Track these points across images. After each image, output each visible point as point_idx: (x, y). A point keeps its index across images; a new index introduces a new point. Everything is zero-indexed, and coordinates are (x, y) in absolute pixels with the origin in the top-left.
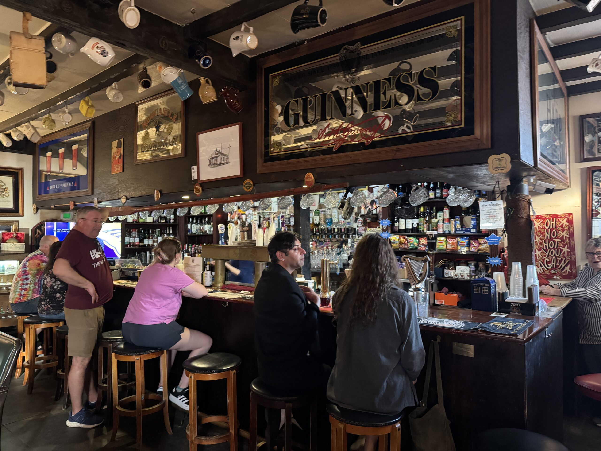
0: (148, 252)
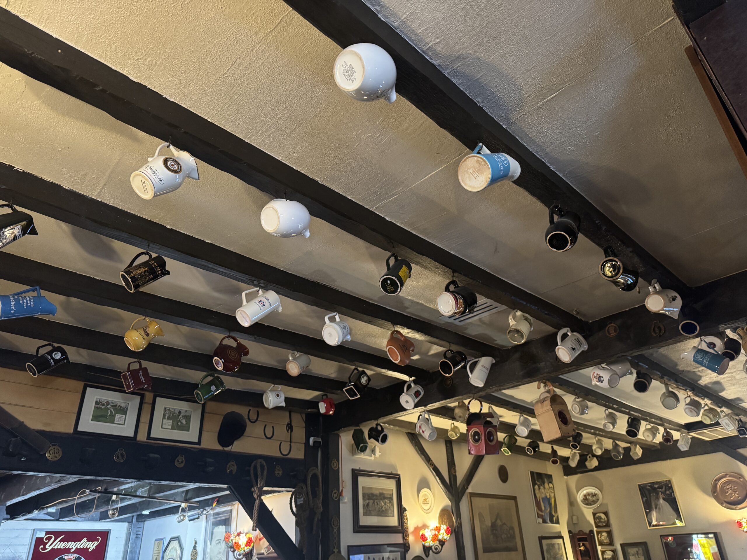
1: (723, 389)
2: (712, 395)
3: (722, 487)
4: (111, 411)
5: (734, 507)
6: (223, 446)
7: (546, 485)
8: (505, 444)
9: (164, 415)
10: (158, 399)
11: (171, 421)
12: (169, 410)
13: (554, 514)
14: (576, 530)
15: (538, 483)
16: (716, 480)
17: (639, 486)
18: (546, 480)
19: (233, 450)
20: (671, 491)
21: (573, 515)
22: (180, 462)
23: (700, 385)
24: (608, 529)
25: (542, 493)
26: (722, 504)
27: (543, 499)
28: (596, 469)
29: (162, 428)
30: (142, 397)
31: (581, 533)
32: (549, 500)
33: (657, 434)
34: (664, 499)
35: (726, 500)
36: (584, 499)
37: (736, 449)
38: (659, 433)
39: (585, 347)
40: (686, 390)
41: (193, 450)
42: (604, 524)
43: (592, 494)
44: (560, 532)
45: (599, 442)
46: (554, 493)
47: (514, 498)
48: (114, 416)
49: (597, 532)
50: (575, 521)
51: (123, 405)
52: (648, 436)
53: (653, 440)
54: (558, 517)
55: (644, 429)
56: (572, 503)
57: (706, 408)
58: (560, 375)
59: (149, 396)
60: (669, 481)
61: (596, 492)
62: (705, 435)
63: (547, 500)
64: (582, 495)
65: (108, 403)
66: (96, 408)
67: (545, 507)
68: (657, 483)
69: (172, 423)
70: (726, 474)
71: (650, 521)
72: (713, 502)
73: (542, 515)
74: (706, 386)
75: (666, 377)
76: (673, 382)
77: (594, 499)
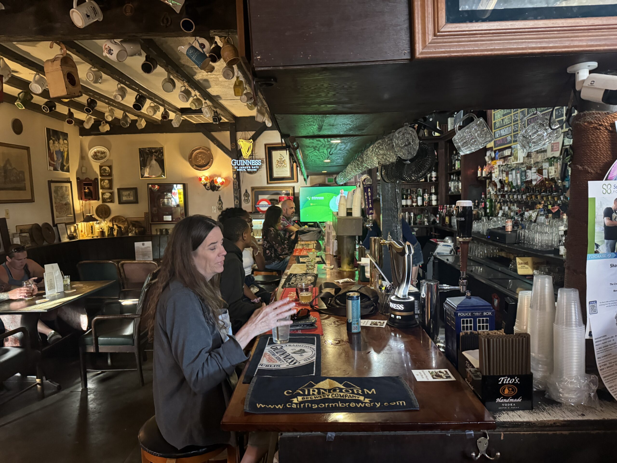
0: (407, 213)
1: (210, 87)
2: (202, 89)
3: (196, 156)
5: (200, 169)
7: (61, 141)
8: (20, 99)
13: (65, 164)
14: (83, 177)
15: (53, 139)
16: (193, 151)
17: (140, 149)
18: (61, 137)
20: (161, 155)
21: (83, 166)
23: (195, 79)
24: (110, 178)
25: (57, 147)
26: (193, 166)
27: (56, 152)
28: (107, 133)
31: (88, 180)
32: (62, 153)
33: (158, 112)
34: (155, 160)
35: (196, 164)
36: (94, 155)
37: (210, 132)
38: (159, 111)
39: (100, 18)
40: (183, 81)
42: (108, 174)
43: (102, 152)
44: (69, 178)
45: (111, 111)
46: (68, 148)
47: (28, 149)
49: (100, 179)
50: (84, 171)
52: (150, 112)
53: (154, 115)
54: (68, 167)
55: (149, 106)
56: (83, 157)
57: (195, 97)
58: (75, 40)
60: (162, 148)
61: (105, 151)
62: (192, 118)
63: (61, 153)
64: (93, 152)
67: (57, 158)
68: (153, 148)
70: (200, 148)
71: (142, 174)
72: (188, 164)
73: (54, 164)
74: (198, 81)
75: (170, 66)
76: (175, 72)
77: (103, 155)
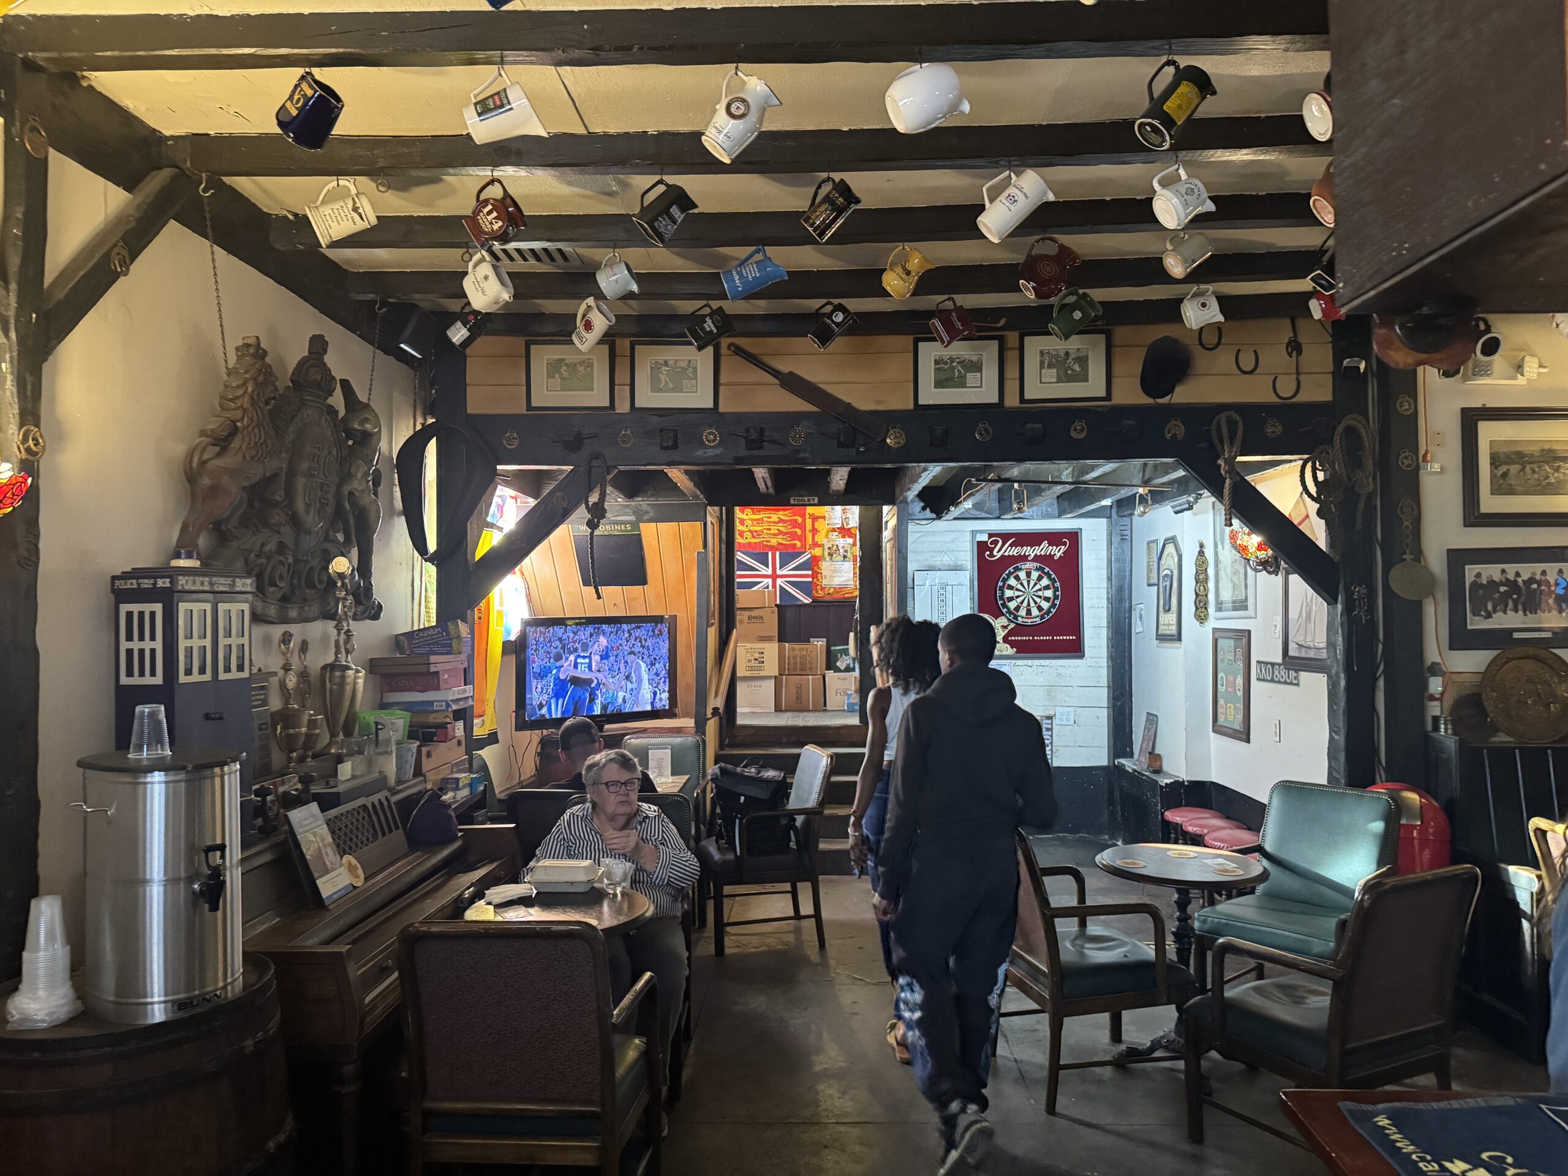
4: (959, 370)
6: (1154, 397)
9: (1042, 363)
10: (1027, 339)
11: (1055, 370)
12: (1048, 353)
19: (1174, 401)
22: (1078, 432)
29: (1041, 383)
30: (1002, 340)
41: (1100, 409)
48: (965, 377)
51: (974, 358)
59: (1012, 337)
65: (952, 360)
66: (937, 370)
69: (1058, 373)
